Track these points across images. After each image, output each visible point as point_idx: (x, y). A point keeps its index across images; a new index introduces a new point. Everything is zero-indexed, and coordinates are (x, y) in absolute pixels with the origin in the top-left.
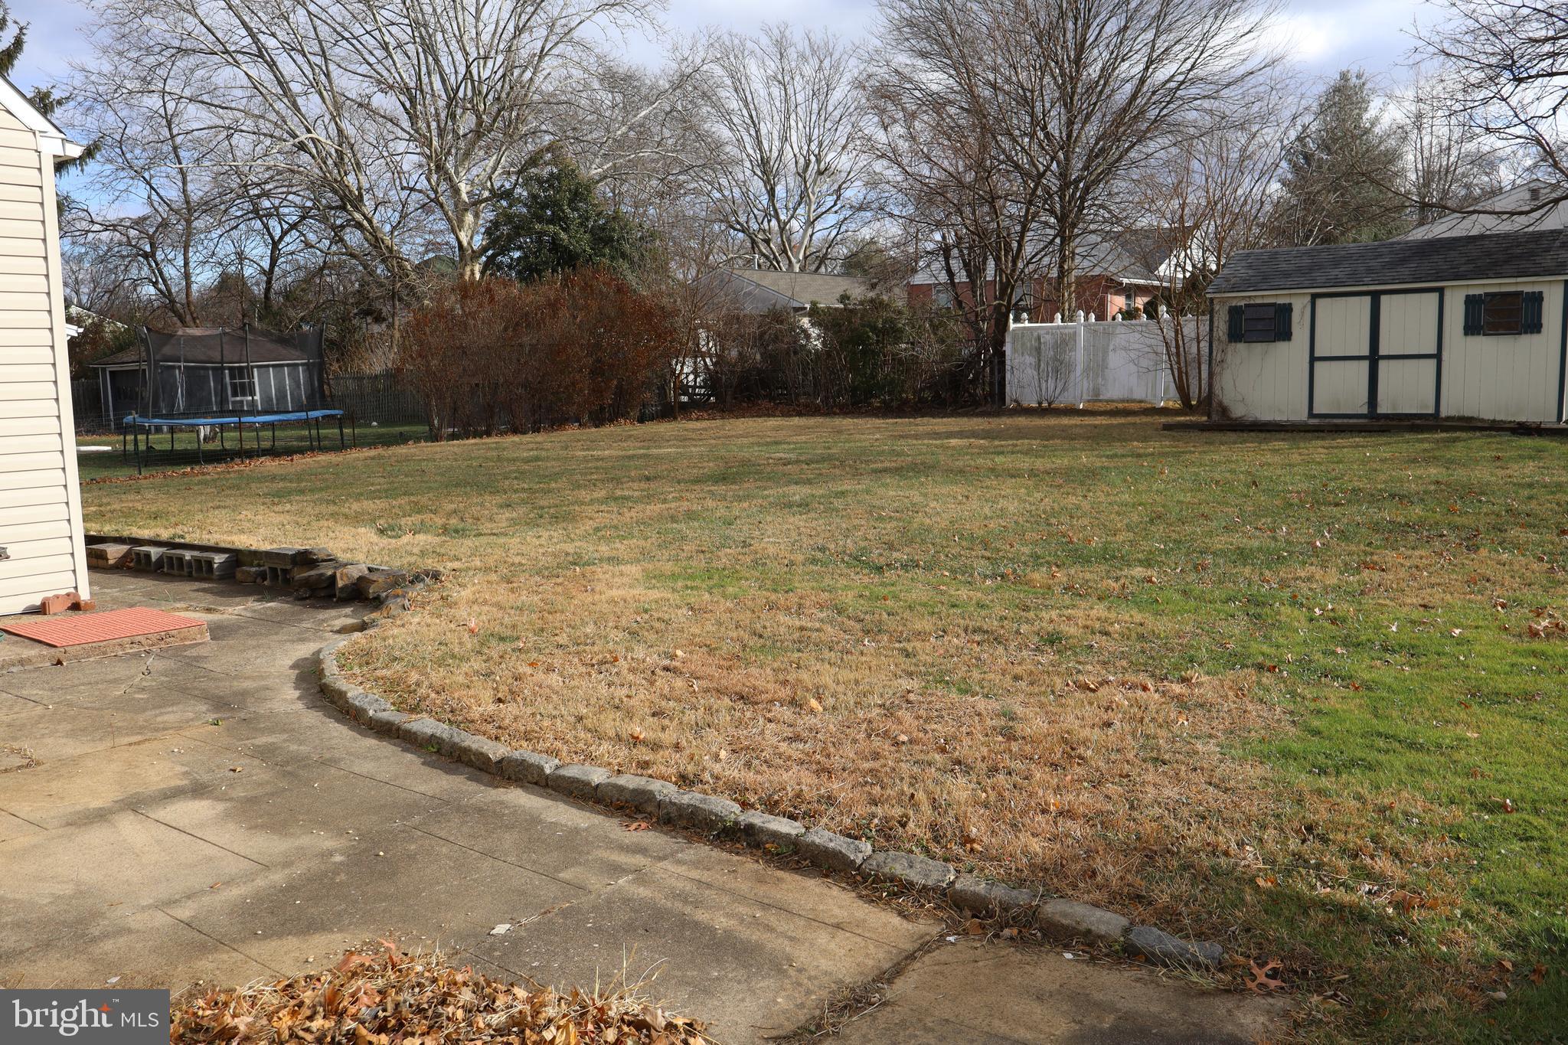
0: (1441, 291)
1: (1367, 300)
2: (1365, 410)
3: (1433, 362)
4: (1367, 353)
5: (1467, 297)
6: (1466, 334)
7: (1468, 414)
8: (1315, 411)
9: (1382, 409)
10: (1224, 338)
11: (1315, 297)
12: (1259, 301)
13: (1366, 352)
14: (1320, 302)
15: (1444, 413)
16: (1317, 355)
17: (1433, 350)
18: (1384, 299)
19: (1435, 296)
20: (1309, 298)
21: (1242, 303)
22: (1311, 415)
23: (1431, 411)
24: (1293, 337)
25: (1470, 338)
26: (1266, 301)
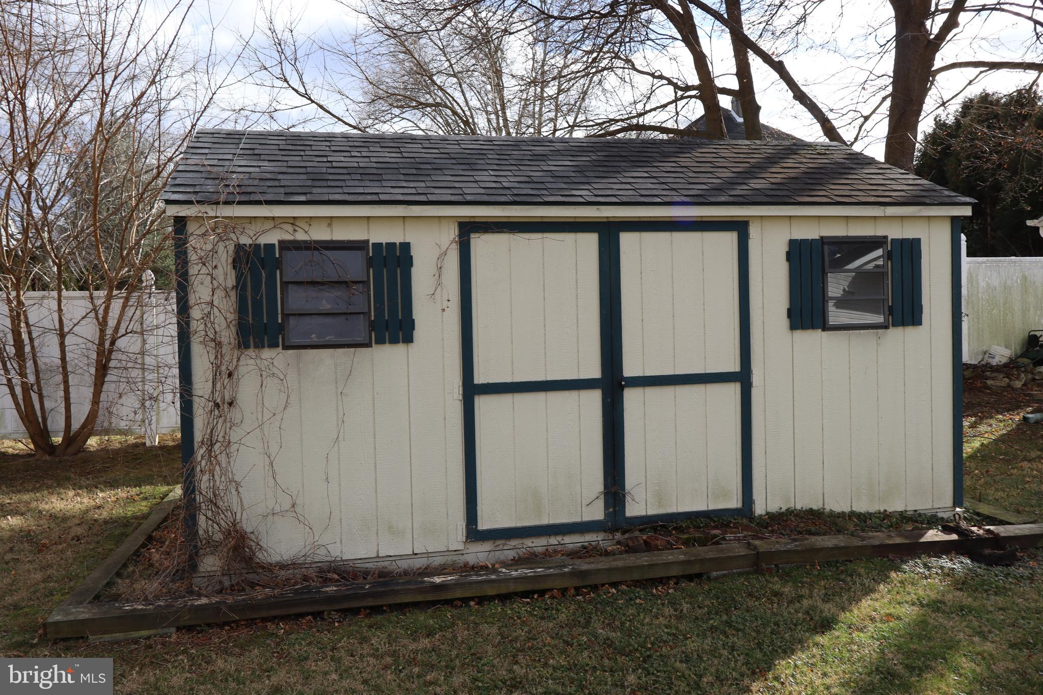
0: (741, 227)
1: (590, 242)
2: (597, 513)
3: (733, 390)
4: (594, 372)
5: (792, 243)
6: (793, 327)
7: (802, 503)
8: (484, 524)
9: (634, 509)
10: (228, 336)
11: (468, 229)
12: (320, 234)
13: (593, 370)
14: (481, 244)
15: (759, 509)
16: (480, 378)
17: (734, 366)
18: (628, 241)
19: (729, 239)
20: (451, 233)
21: (273, 238)
22: (474, 534)
23: (734, 502)
24: (418, 333)
25: (799, 335)
26: (341, 234)
